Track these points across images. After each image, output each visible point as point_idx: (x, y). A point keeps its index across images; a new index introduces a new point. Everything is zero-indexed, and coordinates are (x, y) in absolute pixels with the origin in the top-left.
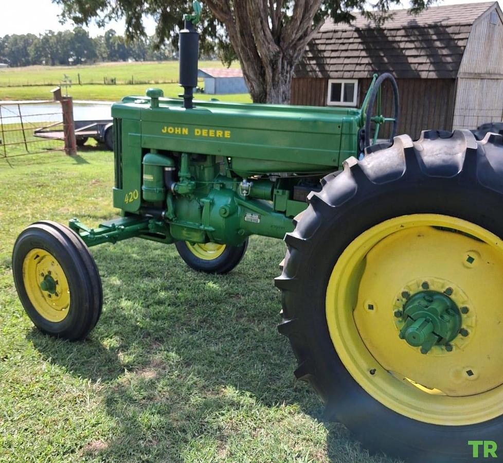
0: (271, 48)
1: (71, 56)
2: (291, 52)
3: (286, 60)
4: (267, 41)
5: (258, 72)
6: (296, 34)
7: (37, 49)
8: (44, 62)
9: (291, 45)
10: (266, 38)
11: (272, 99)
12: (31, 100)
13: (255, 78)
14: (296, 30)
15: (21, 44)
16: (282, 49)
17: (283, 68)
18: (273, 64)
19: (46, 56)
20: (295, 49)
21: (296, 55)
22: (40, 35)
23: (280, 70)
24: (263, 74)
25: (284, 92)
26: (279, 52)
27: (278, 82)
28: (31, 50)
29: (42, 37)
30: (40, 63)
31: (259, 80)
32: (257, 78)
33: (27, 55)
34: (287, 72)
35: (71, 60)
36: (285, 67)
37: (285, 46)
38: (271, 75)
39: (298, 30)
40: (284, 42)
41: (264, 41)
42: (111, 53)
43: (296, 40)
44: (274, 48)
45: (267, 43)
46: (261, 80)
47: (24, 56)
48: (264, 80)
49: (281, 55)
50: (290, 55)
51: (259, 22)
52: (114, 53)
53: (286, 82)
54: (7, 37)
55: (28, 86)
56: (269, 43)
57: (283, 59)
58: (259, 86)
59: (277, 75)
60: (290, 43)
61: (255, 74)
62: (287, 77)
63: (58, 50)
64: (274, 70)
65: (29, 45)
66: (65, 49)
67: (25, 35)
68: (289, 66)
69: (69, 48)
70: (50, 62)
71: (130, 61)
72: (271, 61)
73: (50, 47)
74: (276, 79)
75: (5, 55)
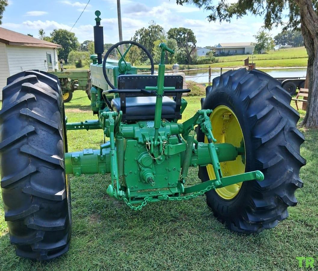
5: (310, 42)
12: (291, 67)
24: (313, 43)
31: (311, 48)
32: (309, 46)
45: (312, 22)
46: (312, 47)
55: (294, 58)
56: (314, 22)
58: (310, 51)
75: (291, 40)
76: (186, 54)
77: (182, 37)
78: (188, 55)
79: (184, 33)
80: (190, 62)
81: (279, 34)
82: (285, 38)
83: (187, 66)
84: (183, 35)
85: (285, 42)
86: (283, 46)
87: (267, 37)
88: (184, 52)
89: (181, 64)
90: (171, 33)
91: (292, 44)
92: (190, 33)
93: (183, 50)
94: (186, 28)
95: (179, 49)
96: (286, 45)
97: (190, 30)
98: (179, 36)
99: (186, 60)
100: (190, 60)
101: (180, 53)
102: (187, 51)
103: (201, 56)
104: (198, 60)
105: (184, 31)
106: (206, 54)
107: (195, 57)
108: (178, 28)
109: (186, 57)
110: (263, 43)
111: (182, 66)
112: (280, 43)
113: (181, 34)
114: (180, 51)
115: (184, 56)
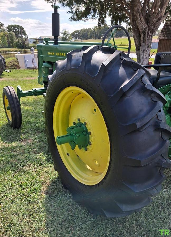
0: (143, 26)
1: (102, 36)
2: (153, 27)
3: (150, 30)
4: (142, 23)
5: (138, 36)
6: (155, 19)
7: (91, 34)
8: (93, 38)
9: (153, 24)
10: (141, 22)
11: (142, 47)
13: (137, 39)
14: (155, 17)
15: (86, 32)
16: (148, 26)
17: (148, 34)
18: (144, 32)
19: (94, 36)
20: (155, 26)
21: (155, 28)
22: (92, 28)
23: (147, 35)
24: (140, 37)
25: (148, 44)
26: (147, 27)
27: (146, 40)
28: (89, 34)
29: (93, 29)
30: (92, 39)
33: (88, 36)
34: (150, 36)
35: (102, 37)
36: (149, 33)
37: (150, 25)
38: (143, 37)
39: (156, 18)
40: (150, 23)
41: (140, 23)
42: (116, 34)
43: (155, 22)
44: (145, 25)
47: (86, 36)
48: (140, 39)
49: (148, 28)
50: (152, 28)
51: (138, 15)
52: (117, 35)
53: (149, 40)
54: (81, 30)
57: (148, 30)
58: (138, 42)
59: (145, 37)
60: (152, 23)
61: (137, 37)
62: (150, 38)
63: (98, 34)
64: (144, 35)
65: (88, 32)
66: (100, 33)
67: (88, 28)
68: (151, 33)
69: (102, 33)
70: (95, 38)
71: (123, 37)
72: (143, 31)
73: (95, 33)
74: (145, 39)
75: (80, 36)
76: (22, 42)
77: (17, 31)
78: (24, 43)
79: (18, 28)
80: (25, 47)
81: (73, 32)
82: (77, 35)
83: (23, 49)
84: (17, 30)
85: (77, 37)
86: (76, 39)
87: (68, 33)
88: (20, 41)
89: (20, 48)
90: (9, 27)
91: (81, 38)
92: (22, 29)
93: (19, 39)
94: (19, 25)
95: (17, 39)
96: (78, 39)
97: (22, 26)
98: (15, 30)
99: (22, 46)
100: (25, 46)
101: (18, 41)
102: (22, 40)
103: (31, 44)
104: (30, 46)
105: (18, 27)
106: (32, 42)
107: (28, 44)
108: (14, 25)
109: (22, 44)
110: (66, 37)
111: (20, 49)
112: (74, 37)
113: (16, 29)
114: (18, 40)
115: (21, 43)
